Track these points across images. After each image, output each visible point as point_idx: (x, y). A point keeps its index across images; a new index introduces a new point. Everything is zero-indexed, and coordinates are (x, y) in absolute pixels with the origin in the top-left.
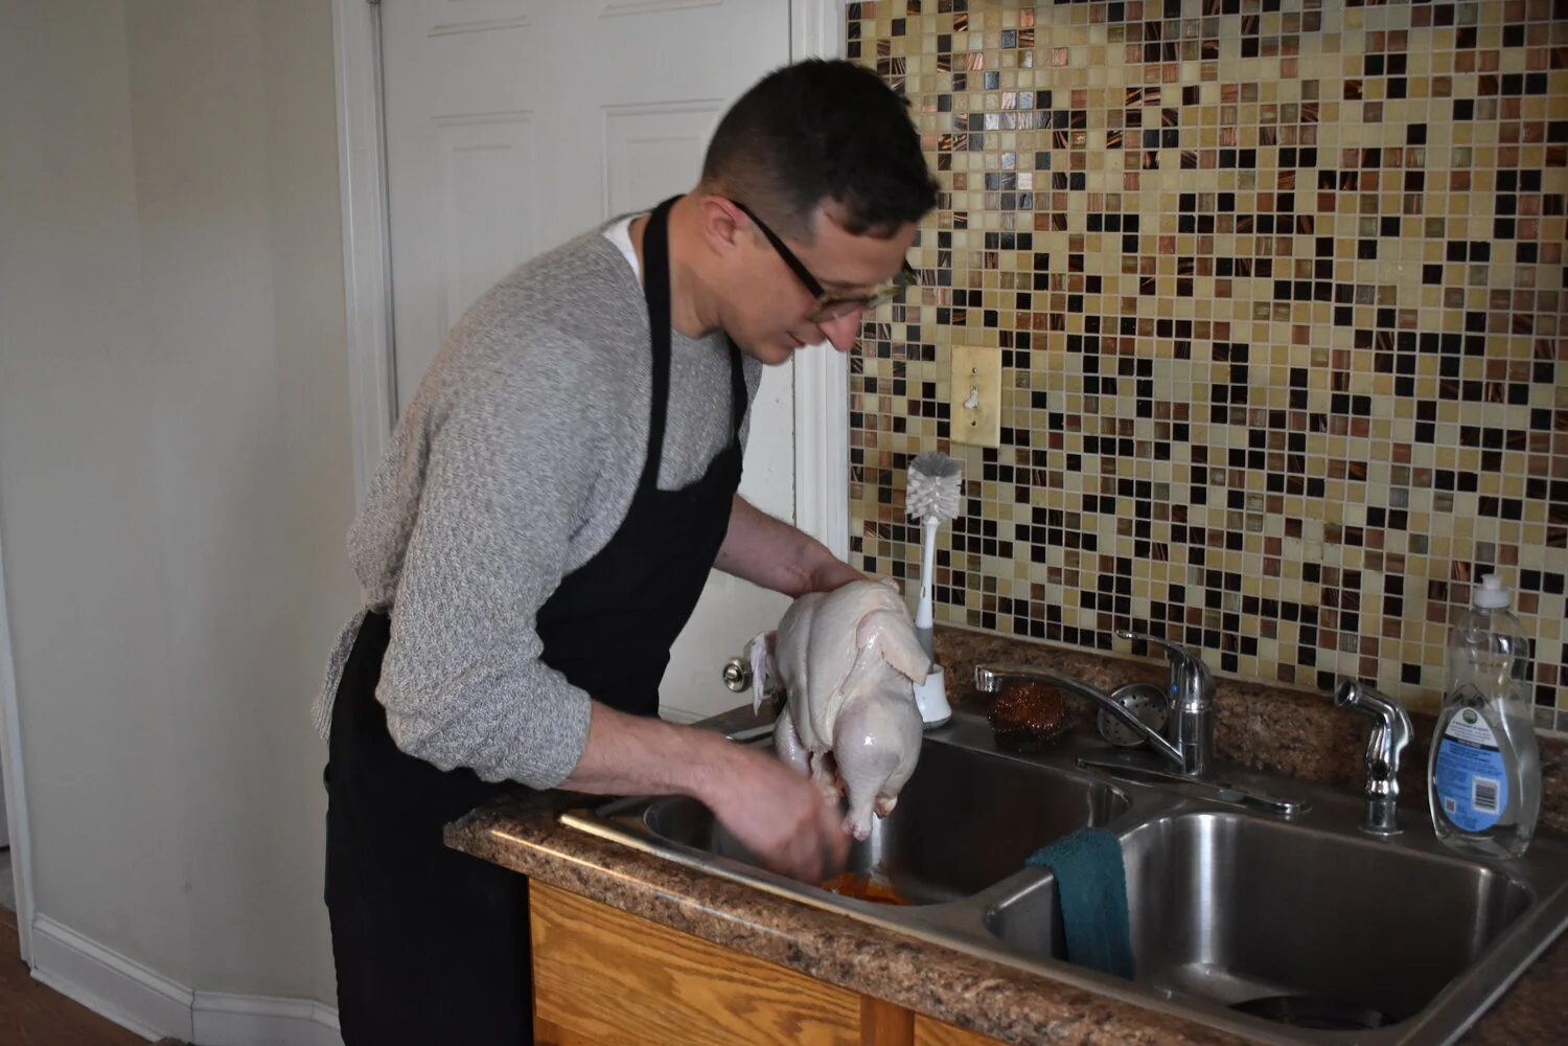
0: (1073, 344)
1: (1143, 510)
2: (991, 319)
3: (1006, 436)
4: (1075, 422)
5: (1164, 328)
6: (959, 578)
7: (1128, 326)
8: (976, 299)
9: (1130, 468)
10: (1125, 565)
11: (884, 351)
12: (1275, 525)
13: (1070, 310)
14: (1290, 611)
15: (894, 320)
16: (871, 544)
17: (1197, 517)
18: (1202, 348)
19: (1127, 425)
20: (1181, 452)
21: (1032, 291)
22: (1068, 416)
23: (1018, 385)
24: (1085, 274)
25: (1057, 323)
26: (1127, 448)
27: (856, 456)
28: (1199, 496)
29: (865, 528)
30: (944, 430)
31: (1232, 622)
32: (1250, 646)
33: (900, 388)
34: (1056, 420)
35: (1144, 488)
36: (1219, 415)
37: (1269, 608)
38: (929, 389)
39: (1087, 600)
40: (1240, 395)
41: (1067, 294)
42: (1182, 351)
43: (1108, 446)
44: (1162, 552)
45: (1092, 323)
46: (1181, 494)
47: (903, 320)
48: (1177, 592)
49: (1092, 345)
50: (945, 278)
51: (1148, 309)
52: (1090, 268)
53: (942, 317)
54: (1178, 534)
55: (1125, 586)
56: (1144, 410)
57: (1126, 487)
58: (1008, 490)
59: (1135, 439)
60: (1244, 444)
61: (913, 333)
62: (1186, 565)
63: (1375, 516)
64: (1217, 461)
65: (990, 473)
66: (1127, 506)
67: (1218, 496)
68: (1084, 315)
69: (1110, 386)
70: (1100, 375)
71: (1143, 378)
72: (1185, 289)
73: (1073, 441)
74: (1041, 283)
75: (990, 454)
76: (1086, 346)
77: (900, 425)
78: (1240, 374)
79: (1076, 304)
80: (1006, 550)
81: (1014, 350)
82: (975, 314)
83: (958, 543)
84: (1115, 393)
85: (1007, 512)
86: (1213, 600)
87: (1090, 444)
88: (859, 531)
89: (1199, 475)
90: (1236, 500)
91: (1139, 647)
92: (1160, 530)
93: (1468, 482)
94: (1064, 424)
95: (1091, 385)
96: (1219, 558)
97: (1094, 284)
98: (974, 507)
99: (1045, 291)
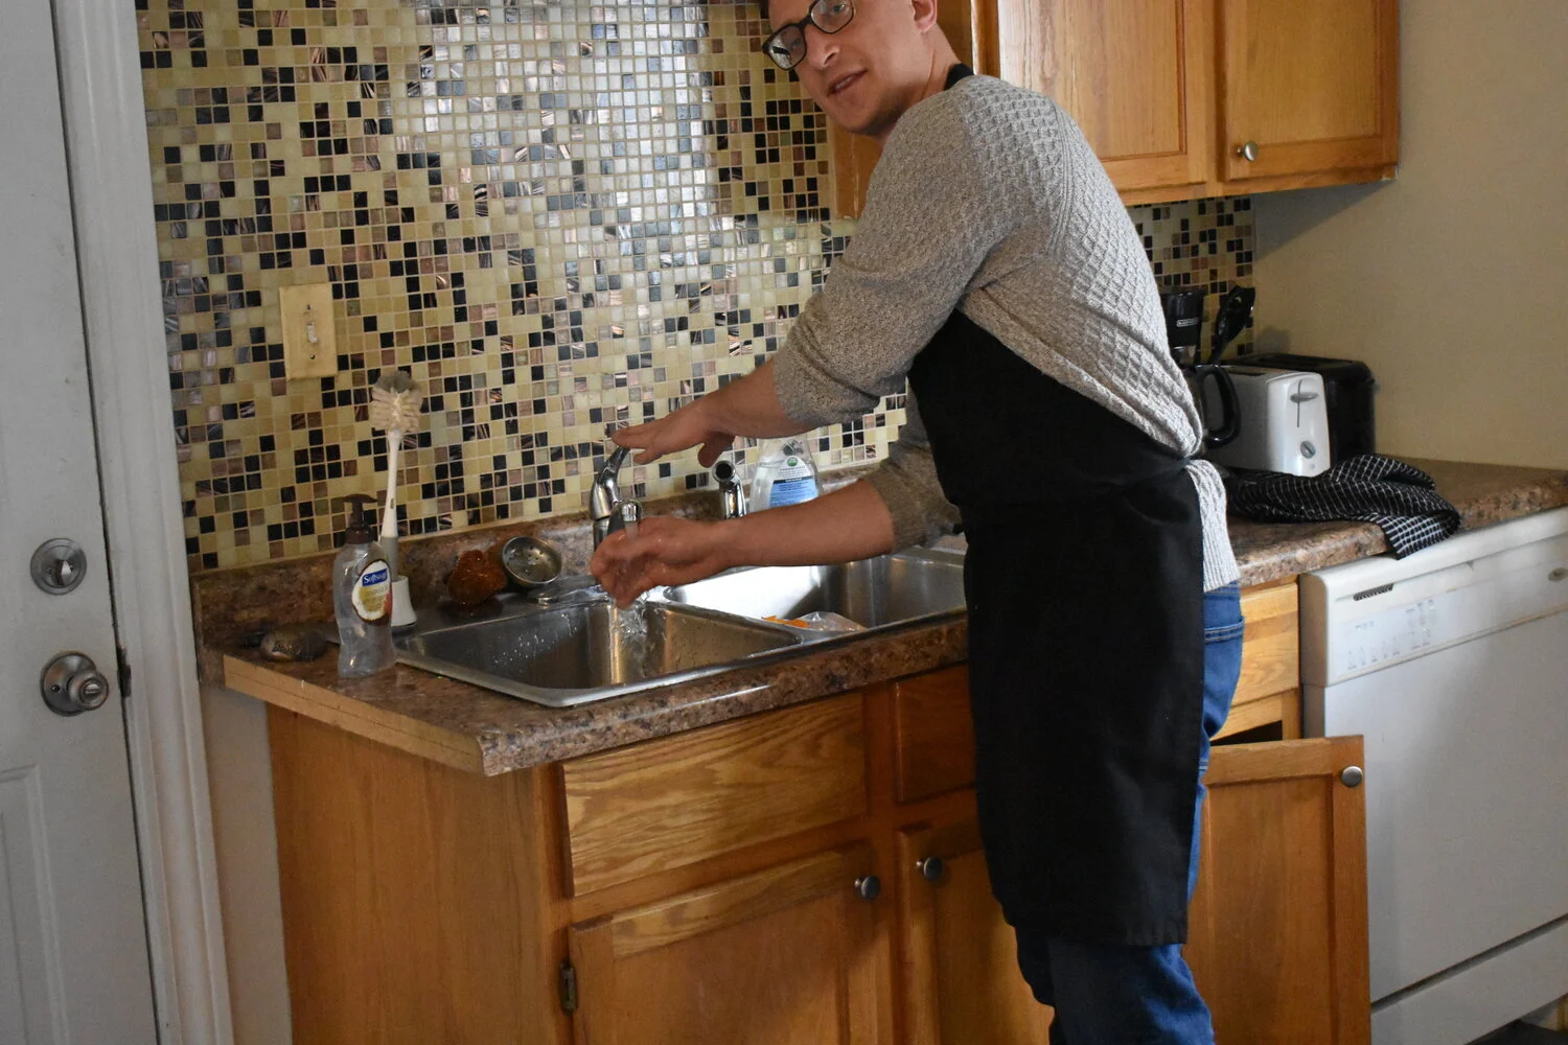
0: (396, 269)
1: (466, 400)
2: (317, 257)
3: (343, 363)
4: (404, 336)
5: (469, 245)
6: (306, 509)
7: (440, 247)
8: (300, 240)
9: (452, 367)
10: (456, 451)
11: (202, 305)
12: (568, 386)
13: (389, 240)
14: (585, 449)
15: (212, 271)
16: (206, 505)
17: (510, 394)
18: (500, 256)
19: (448, 331)
20: (493, 344)
21: (355, 227)
22: (397, 333)
23: (349, 315)
24: (400, 206)
25: (379, 252)
26: (449, 351)
27: (180, 418)
28: (509, 378)
29: (197, 491)
30: (278, 371)
31: (544, 471)
32: (559, 486)
33: (224, 339)
34: (387, 340)
35: (466, 381)
36: (518, 308)
37: (570, 452)
38: (258, 334)
39: (428, 491)
40: (532, 289)
41: (386, 225)
42: (485, 261)
43: (433, 352)
44: (485, 431)
45: (410, 249)
46: (495, 378)
47: (222, 271)
48: (500, 461)
49: (412, 267)
50: (266, 224)
51: (454, 231)
52: (403, 203)
53: (266, 262)
54: (496, 413)
55: (458, 469)
56: (461, 315)
57: (450, 384)
58: (346, 413)
59: (455, 341)
60: (538, 328)
61: (236, 282)
62: (505, 436)
63: (632, 363)
64: (520, 348)
65: (328, 401)
66: (453, 400)
67: (523, 373)
68: (402, 242)
69: (431, 300)
70: (422, 292)
71: (457, 289)
72: (483, 211)
73: (402, 354)
74: (362, 218)
75: (328, 382)
76: (407, 268)
77: (226, 375)
78: (530, 273)
79: (394, 234)
80: (351, 468)
81: (343, 282)
82: (300, 255)
83: (302, 476)
84: (435, 305)
85: (348, 433)
86: (528, 459)
87: (418, 354)
88: (191, 495)
89: (508, 359)
90: (537, 374)
91: (474, 519)
92: (482, 413)
93: (683, 324)
94: (395, 340)
95: (414, 303)
96: (529, 424)
97: (409, 215)
98: (316, 437)
99: (366, 226)
